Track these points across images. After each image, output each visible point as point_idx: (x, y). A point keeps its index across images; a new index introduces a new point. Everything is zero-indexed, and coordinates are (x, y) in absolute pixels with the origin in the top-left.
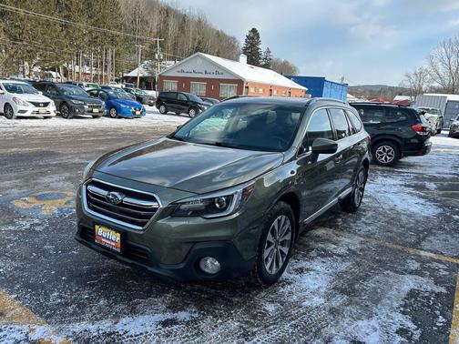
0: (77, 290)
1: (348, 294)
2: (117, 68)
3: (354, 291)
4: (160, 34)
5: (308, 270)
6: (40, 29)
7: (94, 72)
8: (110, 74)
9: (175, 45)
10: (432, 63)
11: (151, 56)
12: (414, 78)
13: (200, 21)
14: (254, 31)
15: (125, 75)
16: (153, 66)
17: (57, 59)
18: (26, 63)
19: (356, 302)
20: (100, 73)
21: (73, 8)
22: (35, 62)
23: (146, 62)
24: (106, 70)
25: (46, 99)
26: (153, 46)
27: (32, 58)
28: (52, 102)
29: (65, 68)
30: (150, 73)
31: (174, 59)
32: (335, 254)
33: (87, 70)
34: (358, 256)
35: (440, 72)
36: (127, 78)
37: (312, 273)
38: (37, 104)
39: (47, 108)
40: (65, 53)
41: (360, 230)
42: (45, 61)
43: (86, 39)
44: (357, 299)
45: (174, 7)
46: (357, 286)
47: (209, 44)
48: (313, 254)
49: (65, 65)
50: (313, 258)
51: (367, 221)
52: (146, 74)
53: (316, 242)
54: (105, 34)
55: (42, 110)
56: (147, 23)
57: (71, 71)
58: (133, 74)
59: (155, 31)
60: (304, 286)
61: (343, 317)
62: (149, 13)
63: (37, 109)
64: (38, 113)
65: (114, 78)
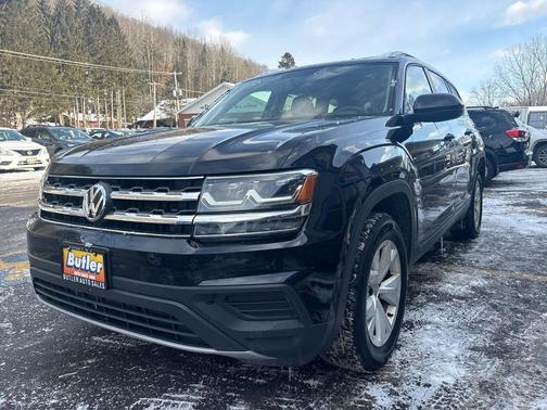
0: (40, 391)
1: (500, 355)
2: (129, 112)
3: (507, 349)
4: (177, 68)
5: (419, 323)
6: (32, 72)
7: (101, 119)
8: (120, 119)
9: (196, 79)
10: (501, 74)
11: (168, 94)
12: (482, 94)
13: (223, 50)
14: (287, 56)
15: (139, 119)
16: (173, 106)
17: (55, 107)
18: (18, 116)
19: (518, 368)
20: (109, 118)
21: (71, 46)
22: (28, 113)
23: (163, 102)
24: (115, 115)
25: (36, 146)
26: (170, 82)
27: (24, 108)
28: (44, 148)
29: (65, 117)
30: (168, 114)
31: (196, 95)
32: (454, 297)
33: (92, 117)
34: (490, 295)
35: (512, 84)
36: (141, 122)
37: (429, 327)
38: (24, 153)
39: (38, 157)
40: (64, 98)
41: (477, 262)
42: (40, 111)
43: (89, 80)
44: (517, 362)
45: (191, 37)
46: (508, 341)
47: (236, 75)
48: (421, 299)
49: (66, 114)
50: (422, 305)
51: (483, 250)
52: (164, 116)
53: (420, 282)
54: (111, 72)
55: (31, 159)
56: (161, 57)
57: (73, 120)
58: (148, 117)
59: (170, 65)
60: (422, 349)
61: (507, 395)
62: (162, 45)
63: (24, 158)
64: (26, 163)
65: (126, 124)
